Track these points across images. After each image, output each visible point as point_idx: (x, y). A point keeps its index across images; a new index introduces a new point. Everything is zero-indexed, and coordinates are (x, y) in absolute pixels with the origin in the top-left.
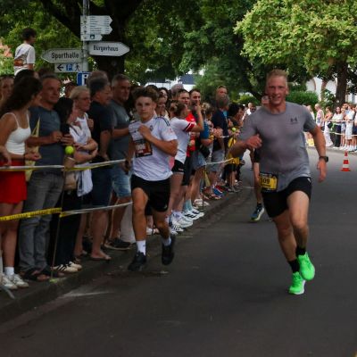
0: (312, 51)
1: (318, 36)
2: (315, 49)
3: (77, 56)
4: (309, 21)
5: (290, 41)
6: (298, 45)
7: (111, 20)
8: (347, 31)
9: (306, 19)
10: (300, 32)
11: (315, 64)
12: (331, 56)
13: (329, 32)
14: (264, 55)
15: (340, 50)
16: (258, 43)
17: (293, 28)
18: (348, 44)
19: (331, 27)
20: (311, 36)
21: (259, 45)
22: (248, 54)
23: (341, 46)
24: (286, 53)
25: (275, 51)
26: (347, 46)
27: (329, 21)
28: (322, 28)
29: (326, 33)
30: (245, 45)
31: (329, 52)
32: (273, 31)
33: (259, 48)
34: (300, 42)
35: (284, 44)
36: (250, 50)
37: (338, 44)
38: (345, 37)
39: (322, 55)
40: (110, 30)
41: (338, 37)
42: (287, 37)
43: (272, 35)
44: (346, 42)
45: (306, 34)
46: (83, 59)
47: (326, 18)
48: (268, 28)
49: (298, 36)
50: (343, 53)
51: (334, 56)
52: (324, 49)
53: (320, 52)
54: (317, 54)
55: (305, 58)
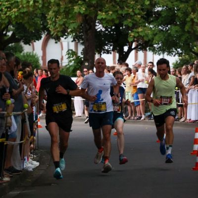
0: (56, 9)
2: (58, 5)
6: (41, 2)
11: (62, 23)
12: (80, 13)
24: (22, 11)
25: (9, 8)
31: (76, 8)
39: (67, 13)
50: (92, 9)
51: (82, 12)
52: (70, 5)
53: (65, 8)
54: (62, 10)
55: (48, 17)
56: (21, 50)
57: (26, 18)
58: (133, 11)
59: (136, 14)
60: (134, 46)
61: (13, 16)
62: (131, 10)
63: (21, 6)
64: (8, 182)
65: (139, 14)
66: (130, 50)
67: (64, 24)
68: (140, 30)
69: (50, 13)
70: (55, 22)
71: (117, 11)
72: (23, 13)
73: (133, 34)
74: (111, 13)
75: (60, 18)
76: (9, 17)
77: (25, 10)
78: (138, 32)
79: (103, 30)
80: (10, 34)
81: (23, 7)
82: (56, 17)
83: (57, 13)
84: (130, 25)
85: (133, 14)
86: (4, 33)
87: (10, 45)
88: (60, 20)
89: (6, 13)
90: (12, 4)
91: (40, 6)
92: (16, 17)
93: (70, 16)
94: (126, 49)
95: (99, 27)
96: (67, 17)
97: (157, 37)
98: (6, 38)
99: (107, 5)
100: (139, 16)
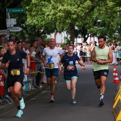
0: (60, 21)
1: (62, 14)
2: (60, 20)
3: (6, 32)
4: (58, 8)
5: (50, 17)
6: (54, 18)
7: (16, 20)
8: (75, 11)
9: (56, 7)
10: (54, 13)
11: (62, 26)
12: (69, 23)
13: (67, 12)
14: (37, 23)
15: (72, 19)
16: (34, 18)
17: (51, 11)
18: (76, 17)
19: (68, 10)
20: (59, 14)
21: (34, 19)
22: (30, 24)
23: (73, 18)
24: (46, 22)
25: (42, 21)
26: (75, 18)
27: (67, 7)
28: (64, 10)
29: (65, 13)
30: (28, 20)
31: (67, 21)
32: (40, 13)
33: (34, 21)
34: (54, 17)
35: (47, 18)
36: (30, 22)
37: (72, 17)
38: (74, 14)
39: (64, 22)
40: (16, 23)
41: (71, 14)
42: (48, 15)
43: (40, 14)
44: (75, 16)
45: (57, 13)
46: (8, 33)
47: (65, 6)
48: (37, 11)
49: (53, 14)
50: (73, 21)
51: (69, 22)
52: (65, 20)
53: (63, 21)
54: (62, 22)
55: (57, 24)
56: (46, 37)
57: (48, 25)
58: (89, 22)
59: (90, 23)
60: (89, 35)
61: (43, 24)
62: (88, 21)
63: (46, 20)
64: (41, 88)
65: (91, 23)
66: (88, 37)
67: (63, 27)
68: (92, 29)
69: (57, 23)
70: (59, 26)
71: (83, 22)
72: (47, 23)
73: (89, 31)
74: (81, 22)
75: (61, 24)
76: (42, 24)
77: (48, 22)
78: (91, 30)
79: (78, 29)
80: (42, 31)
81: (47, 21)
82: (59, 24)
83: (60, 23)
84: (88, 27)
85: (89, 23)
86: (40, 30)
87: (42, 35)
88: (61, 25)
89: (40, 23)
90: (43, 20)
91: (53, 20)
92: (44, 24)
93: (65, 24)
94: (86, 36)
95: (76, 28)
96: (64, 24)
97: (98, 32)
98: (40, 32)
99: (79, 20)
100: (91, 24)
